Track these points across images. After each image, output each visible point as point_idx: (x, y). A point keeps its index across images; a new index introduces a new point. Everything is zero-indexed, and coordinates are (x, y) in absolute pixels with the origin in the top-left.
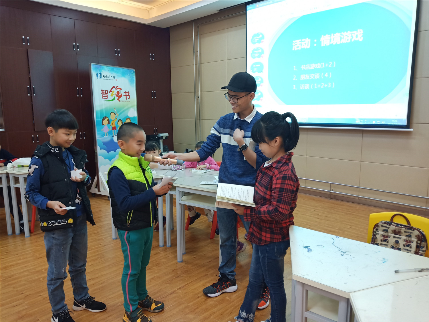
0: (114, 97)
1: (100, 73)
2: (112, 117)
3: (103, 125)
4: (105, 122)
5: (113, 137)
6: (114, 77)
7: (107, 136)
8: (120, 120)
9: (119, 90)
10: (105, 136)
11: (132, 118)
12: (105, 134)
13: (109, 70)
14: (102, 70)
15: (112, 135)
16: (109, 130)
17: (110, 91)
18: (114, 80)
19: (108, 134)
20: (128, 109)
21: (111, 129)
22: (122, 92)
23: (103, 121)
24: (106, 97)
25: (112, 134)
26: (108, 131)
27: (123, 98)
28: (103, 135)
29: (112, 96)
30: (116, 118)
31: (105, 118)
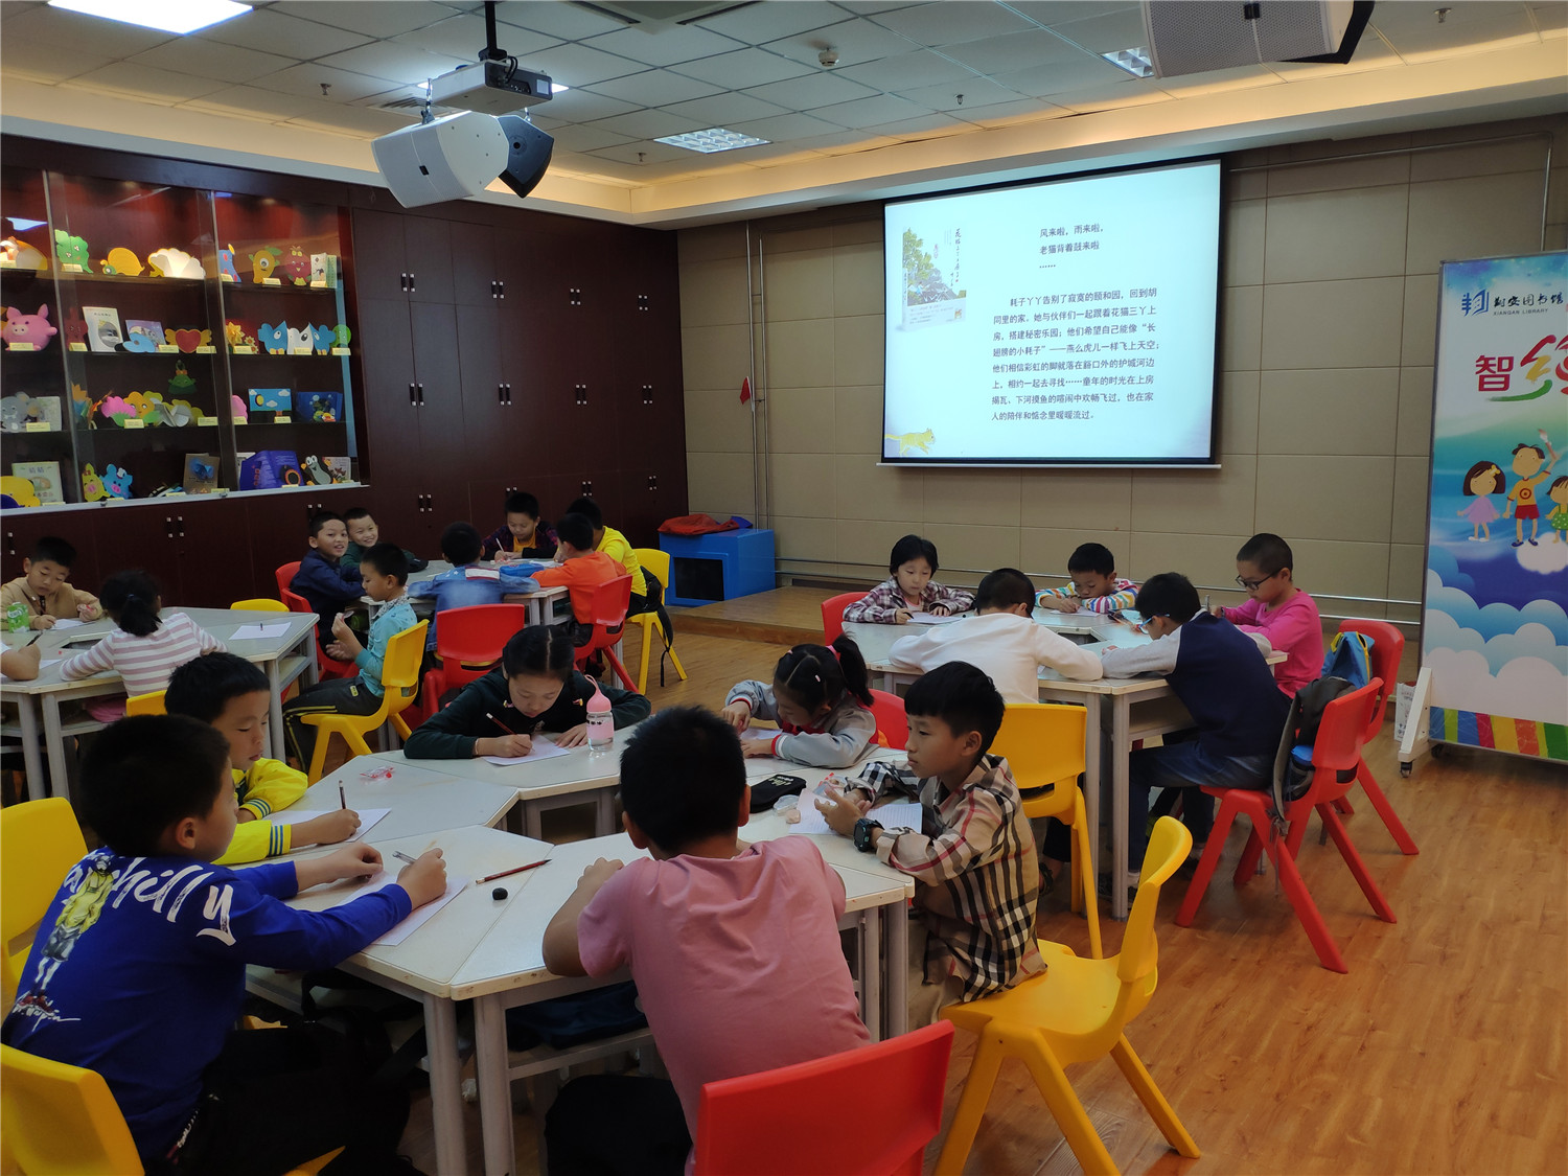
0: (1548, 385)
1: (1482, 293)
2: (1525, 464)
3: (1468, 492)
4: (1484, 483)
5: (1514, 545)
6: (1558, 298)
7: (1482, 540)
10: (1470, 538)
12: (1474, 530)
13: (1531, 272)
14: (1494, 280)
15: (1512, 539)
16: (1497, 516)
17: (1528, 359)
18: (1557, 308)
19: (1490, 533)
21: (1509, 513)
23: (1473, 480)
24: (1502, 386)
25: (1515, 533)
26: (1491, 521)
28: (1465, 534)
29: (1532, 376)
30: (1544, 471)
31: (1482, 467)
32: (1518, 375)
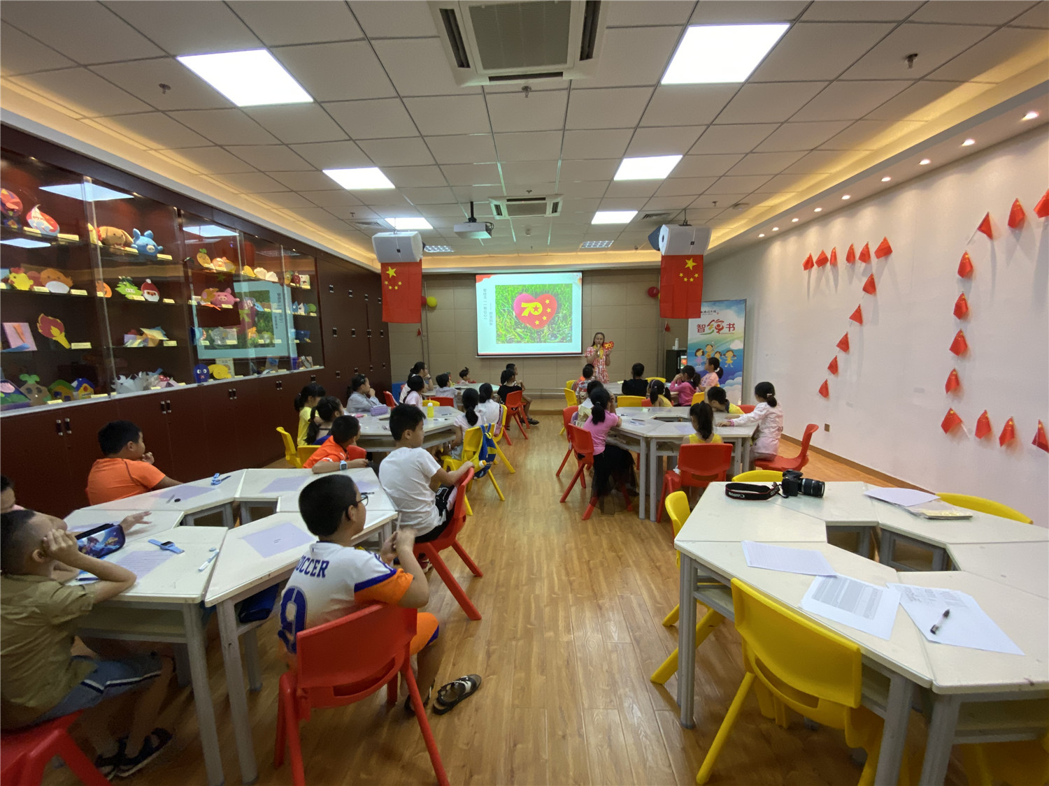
0: (713, 331)
2: (708, 349)
3: (696, 356)
4: (699, 353)
6: (715, 311)
8: (718, 354)
9: (719, 323)
11: (737, 350)
13: (709, 305)
16: (702, 361)
17: (709, 325)
18: (714, 313)
19: (701, 365)
20: (733, 340)
21: (706, 360)
22: (725, 325)
24: (703, 331)
27: (726, 330)
29: (710, 329)
30: (713, 350)
31: (699, 350)
32: (706, 329)
